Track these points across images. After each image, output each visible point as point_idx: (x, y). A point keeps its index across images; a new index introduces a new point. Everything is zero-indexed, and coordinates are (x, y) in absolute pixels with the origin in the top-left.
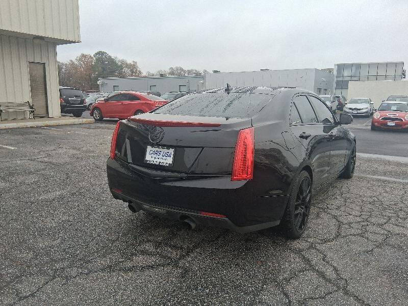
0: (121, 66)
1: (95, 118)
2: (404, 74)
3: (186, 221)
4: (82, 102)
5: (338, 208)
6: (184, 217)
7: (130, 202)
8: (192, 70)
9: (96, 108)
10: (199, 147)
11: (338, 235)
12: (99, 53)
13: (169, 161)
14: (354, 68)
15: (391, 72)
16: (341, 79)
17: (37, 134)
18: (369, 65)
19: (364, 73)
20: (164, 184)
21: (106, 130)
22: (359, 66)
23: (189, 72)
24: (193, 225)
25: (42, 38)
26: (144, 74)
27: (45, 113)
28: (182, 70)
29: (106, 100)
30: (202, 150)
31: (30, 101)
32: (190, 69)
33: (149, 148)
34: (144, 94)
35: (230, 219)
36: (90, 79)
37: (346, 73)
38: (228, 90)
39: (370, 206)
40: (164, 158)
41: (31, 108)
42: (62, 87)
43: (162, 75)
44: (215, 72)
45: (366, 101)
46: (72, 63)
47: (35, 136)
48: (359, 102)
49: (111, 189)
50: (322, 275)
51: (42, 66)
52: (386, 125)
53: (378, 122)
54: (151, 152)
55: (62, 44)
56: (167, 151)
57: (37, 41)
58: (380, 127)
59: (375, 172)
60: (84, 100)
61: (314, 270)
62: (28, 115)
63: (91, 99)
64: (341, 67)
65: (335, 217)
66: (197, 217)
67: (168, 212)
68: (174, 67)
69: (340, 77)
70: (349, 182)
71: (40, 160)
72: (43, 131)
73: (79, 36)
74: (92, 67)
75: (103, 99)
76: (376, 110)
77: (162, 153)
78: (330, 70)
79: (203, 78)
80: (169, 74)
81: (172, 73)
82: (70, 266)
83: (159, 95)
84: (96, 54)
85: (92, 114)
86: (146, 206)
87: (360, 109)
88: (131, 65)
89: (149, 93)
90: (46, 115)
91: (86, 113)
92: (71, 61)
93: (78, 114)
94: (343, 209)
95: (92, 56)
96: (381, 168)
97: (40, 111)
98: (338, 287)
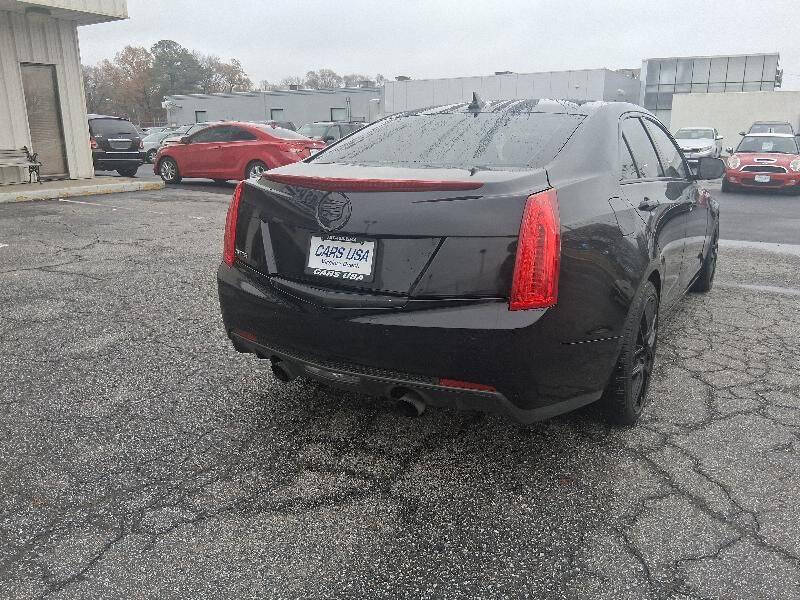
0: (209, 70)
1: (163, 179)
2: (778, 80)
3: (404, 398)
4: (136, 145)
5: (699, 355)
6: (399, 391)
7: (274, 359)
8: (354, 77)
9: (164, 158)
10: (433, 237)
11: (713, 415)
12: (162, 44)
13: (364, 268)
14: (680, 69)
15: (754, 74)
16: (653, 90)
17: (47, 213)
18: (711, 61)
19: (700, 76)
20: (355, 320)
21: (190, 203)
22: (690, 63)
23: (348, 80)
24: (420, 408)
25: (44, 10)
26: (256, 86)
27: (62, 170)
28: (332, 75)
29: (187, 141)
30: (441, 243)
31: (30, 146)
32: (348, 74)
33: (316, 242)
34: (263, 126)
35: (504, 394)
36: (146, 99)
37: (666, 77)
38: (475, 108)
39: (761, 349)
40: (352, 262)
41: (32, 159)
42: (93, 116)
43: (293, 87)
44: (401, 78)
45: (706, 135)
46: (108, 68)
47: (44, 218)
48: (694, 135)
49: (229, 331)
50: (700, 504)
51: (49, 70)
52: (752, 180)
53: (736, 176)
54: (321, 250)
55: (89, 23)
56: (358, 246)
57: (35, 17)
58: (741, 186)
59: (753, 278)
60: (139, 140)
61: (680, 492)
62: (26, 176)
63: (152, 139)
64: (655, 66)
65: (696, 375)
66: (430, 392)
67: (364, 380)
68: (317, 71)
69: (652, 86)
70: (707, 298)
71: (59, 269)
72: (61, 208)
73: (124, 6)
74: (149, 74)
75: (179, 139)
76: (731, 152)
77: (345, 253)
78: (634, 74)
79: (379, 91)
80: (308, 84)
81: (313, 83)
82: (155, 505)
83: (293, 129)
84: (156, 46)
85: (158, 172)
86: (314, 369)
87: (696, 150)
88: (228, 67)
89: (274, 125)
90: (64, 175)
91: (146, 169)
92: (106, 61)
93: (128, 171)
94: (707, 355)
95: (149, 51)
96: (762, 268)
97: (51, 166)
98: (740, 530)
